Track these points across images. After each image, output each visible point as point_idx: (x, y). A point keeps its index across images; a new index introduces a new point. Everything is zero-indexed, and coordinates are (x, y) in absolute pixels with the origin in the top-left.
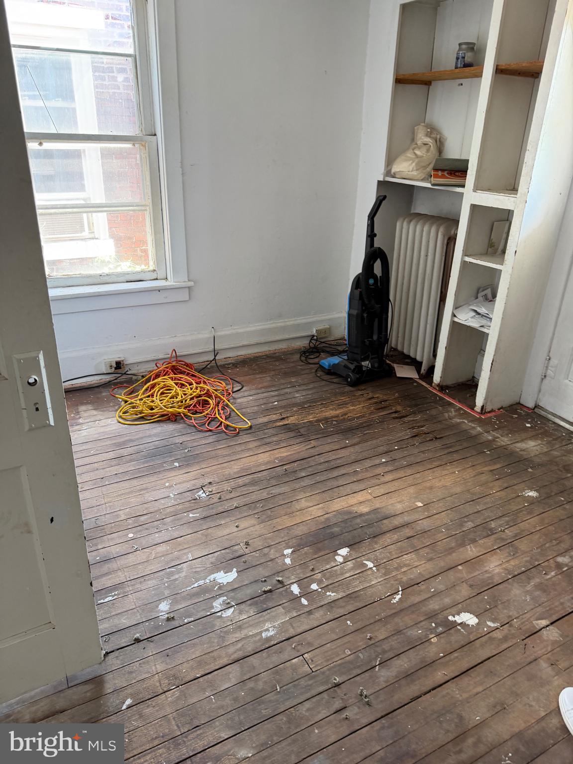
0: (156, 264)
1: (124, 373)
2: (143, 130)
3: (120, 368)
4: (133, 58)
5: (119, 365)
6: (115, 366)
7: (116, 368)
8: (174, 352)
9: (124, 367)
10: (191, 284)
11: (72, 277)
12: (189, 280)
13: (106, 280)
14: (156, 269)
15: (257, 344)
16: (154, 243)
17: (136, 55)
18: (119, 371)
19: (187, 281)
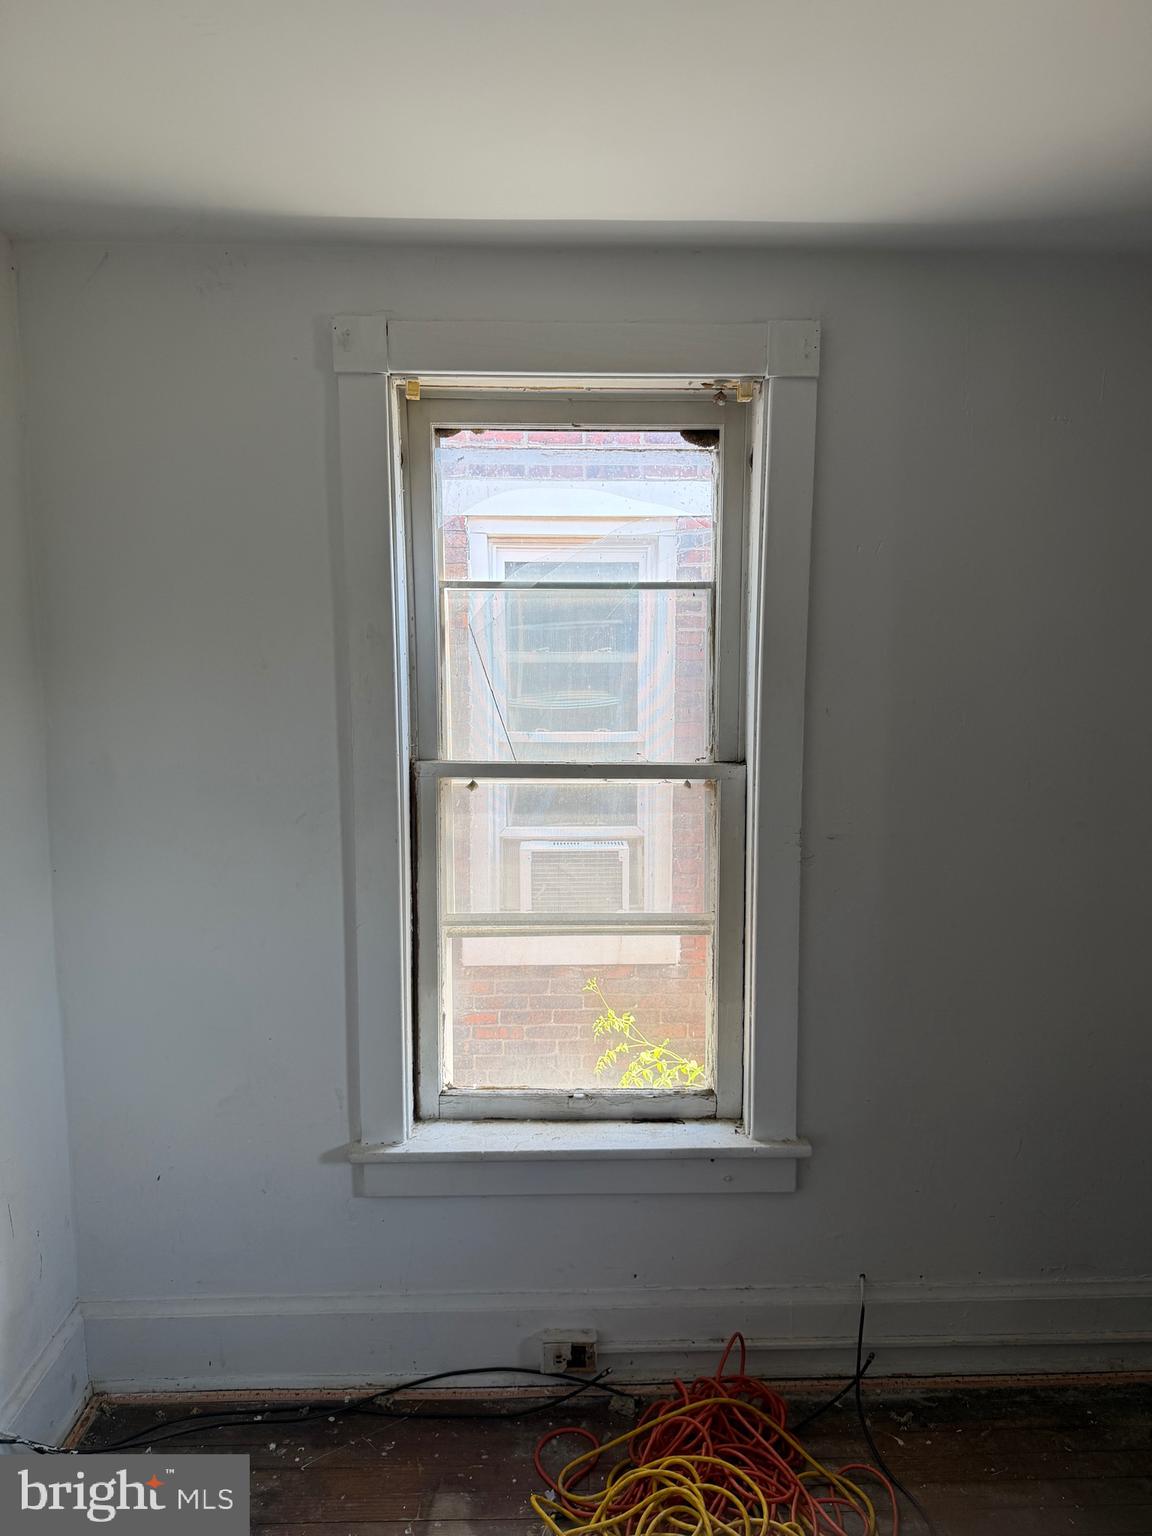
0: (716, 1076)
1: (590, 1378)
2: (715, 747)
3: (583, 1364)
4: (710, 590)
5: (580, 1355)
6: (570, 1357)
7: (570, 1364)
8: (738, 1339)
9: (593, 1364)
10: (804, 1150)
11: (502, 1096)
12: (799, 1136)
13: (582, 1109)
14: (716, 1092)
15: (1004, 1346)
16: (716, 1022)
17: (715, 583)
18: (577, 1373)
19: (794, 1137)
